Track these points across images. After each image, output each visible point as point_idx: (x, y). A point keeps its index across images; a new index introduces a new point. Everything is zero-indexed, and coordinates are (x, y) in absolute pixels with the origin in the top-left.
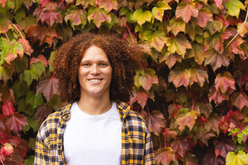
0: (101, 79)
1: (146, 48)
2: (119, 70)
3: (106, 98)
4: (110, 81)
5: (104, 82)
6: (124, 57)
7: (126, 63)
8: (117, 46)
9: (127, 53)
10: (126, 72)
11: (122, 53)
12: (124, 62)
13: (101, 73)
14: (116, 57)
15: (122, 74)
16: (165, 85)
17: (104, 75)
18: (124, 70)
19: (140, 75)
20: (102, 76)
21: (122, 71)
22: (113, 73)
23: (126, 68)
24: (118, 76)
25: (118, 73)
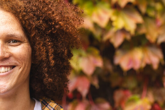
0: (13, 67)
1: (87, 23)
2: (43, 49)
3: (24, 96)
4: (28, 69)
5: (17, 71)
6: (50, 27)
7: (54, 37)
8: (38, 8)
9: (54, 20)
10: (55, 53)
11: (48, 20)
12: (52, 35)
13: (11, 55)
14: (37, 28)
15: (48, 56)
16: (110, 67)
17: (16, 58)
18: (51, 51)
19: (80, 56)
20: (12, 61)
21: (47, 52)
22: (34, 54)
23: (55, 46)
24: (42, 61)
25: (40, 55)
